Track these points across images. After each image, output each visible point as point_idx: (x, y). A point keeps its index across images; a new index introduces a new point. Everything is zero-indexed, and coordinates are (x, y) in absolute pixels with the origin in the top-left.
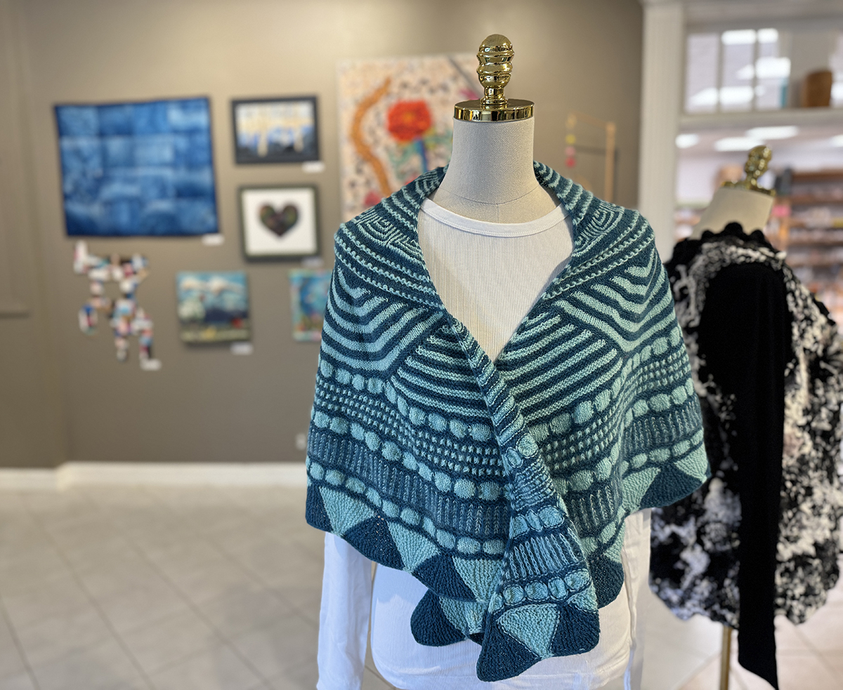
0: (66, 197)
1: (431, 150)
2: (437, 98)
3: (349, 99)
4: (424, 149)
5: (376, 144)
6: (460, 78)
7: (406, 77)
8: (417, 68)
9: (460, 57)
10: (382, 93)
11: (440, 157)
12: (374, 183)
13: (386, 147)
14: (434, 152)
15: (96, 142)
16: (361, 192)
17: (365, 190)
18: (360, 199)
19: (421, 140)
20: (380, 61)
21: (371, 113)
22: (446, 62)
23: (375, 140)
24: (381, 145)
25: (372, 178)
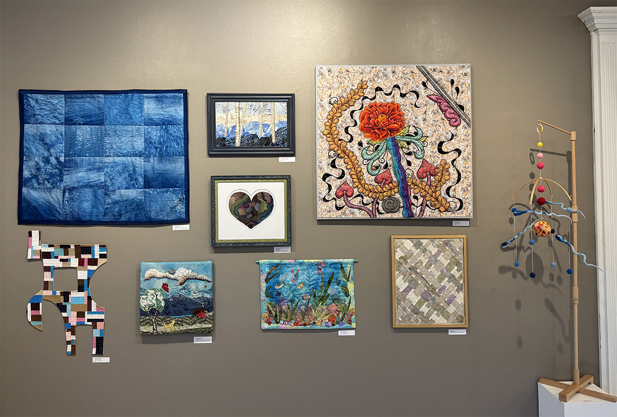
0: (22, 182)
1: (402, 148)
2: (408, 102)
3: (326, 100)
4: (396, 147)
5: (350, 141)
6: (429, 85)
7: (380, 83)
8: (390, 75)
9: (429, 67)
10: (357, 97)
11: (410, 154)
12: (347, 176)
13: (360, 144)
14: (406, 151)
15: (62, 128)
16: (336, 184)
17: (339, 182)
18: (334, 190)
19: (394, 140)
20: (357, 68)
21: (347, 114)
22: (416, 71)
23: (349, 137)
24: (355, 143)
25: (346, 171)
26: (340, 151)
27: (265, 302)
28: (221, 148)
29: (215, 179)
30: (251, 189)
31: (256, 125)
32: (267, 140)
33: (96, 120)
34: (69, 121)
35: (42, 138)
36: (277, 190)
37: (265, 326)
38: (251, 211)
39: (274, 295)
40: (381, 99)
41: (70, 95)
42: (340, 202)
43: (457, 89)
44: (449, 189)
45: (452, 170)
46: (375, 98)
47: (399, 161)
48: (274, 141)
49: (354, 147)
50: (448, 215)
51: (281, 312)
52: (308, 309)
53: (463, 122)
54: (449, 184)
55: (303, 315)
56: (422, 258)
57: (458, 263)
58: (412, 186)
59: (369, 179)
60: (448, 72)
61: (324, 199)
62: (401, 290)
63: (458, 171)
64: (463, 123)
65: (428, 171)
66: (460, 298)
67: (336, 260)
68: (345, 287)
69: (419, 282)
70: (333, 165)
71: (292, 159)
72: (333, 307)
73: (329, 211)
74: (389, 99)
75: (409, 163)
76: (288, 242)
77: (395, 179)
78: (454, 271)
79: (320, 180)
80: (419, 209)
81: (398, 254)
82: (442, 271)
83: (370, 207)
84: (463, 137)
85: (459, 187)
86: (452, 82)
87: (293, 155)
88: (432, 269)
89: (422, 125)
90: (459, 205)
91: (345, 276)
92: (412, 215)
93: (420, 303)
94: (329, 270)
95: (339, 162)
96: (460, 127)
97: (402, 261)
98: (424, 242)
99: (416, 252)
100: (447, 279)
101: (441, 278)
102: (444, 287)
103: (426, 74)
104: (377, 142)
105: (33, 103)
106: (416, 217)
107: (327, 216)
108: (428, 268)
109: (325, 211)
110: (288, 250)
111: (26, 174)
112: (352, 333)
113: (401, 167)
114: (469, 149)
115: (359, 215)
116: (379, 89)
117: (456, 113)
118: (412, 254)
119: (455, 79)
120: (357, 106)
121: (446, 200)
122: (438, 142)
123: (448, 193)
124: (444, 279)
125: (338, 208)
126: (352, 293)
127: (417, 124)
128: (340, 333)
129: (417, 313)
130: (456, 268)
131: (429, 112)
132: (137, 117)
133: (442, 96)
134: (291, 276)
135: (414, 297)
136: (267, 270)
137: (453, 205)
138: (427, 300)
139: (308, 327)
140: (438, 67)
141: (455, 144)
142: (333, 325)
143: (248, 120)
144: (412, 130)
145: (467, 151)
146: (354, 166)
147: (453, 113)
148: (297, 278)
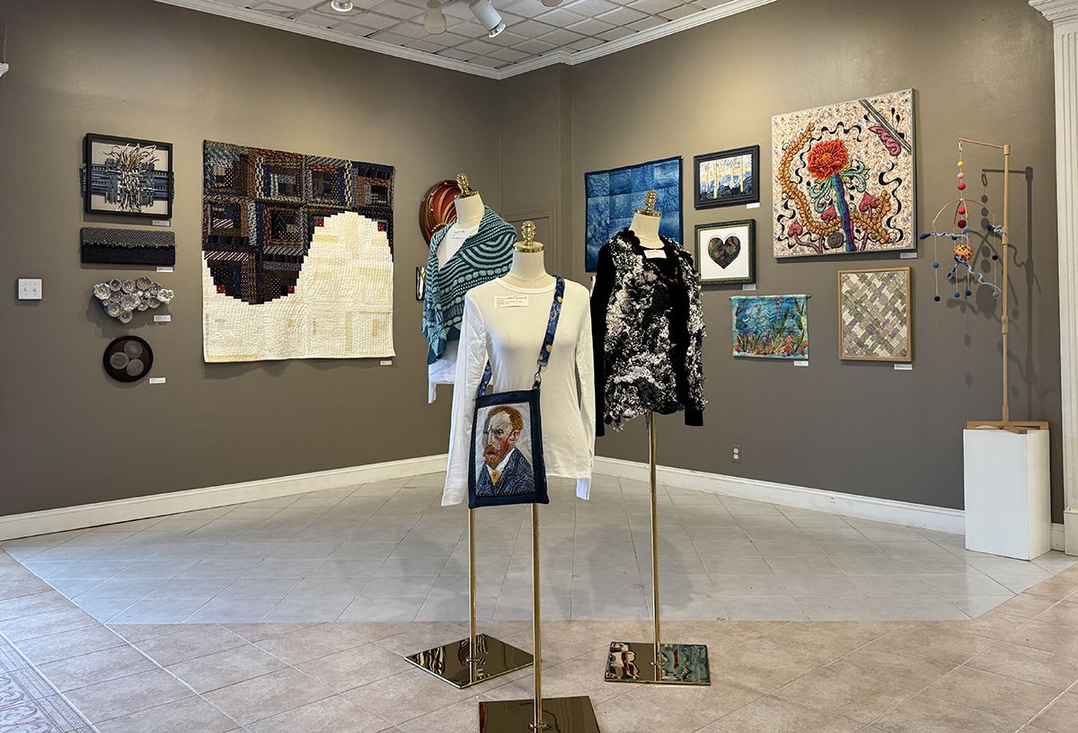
0: (588, 241)
1: (845, 183)
2: (851, 138)
3: (780, 148)
4: (840, 183)
5: (800, 182)
6: (871, 118)
7: (825, 123)
8: (835, 114)
9: (870, 100)
10: (806, 139)
11: (852, 188)
12: (797, 215)
13: (809, 184)
14: (848, 185)
15: (608, 198)
16: (787, 224)
17: (791, 222)
18: (787, 230)
19: (838, 176)
20: (805, 112)
21: (797, 157)
22: (859, 105)
23: (799, 178)
24: (804, 183)
25: (797, 211)
26: (791, 193)
27: (736, 334)
28: (703, 201)
29: (699, 227)
30: (723, 234)
31: (729, 177)
32: (737, 189)
33: (627, 190)
34: (612, 193)
35: (597, 206)
36: (742, 233)
37: (736, 353)
38: (725, 254)
39: (742, 326)
40: (826, 138)
41: (612, 172)
42: (792, 241)
43: (898, 117)
44: (889, 220)
45: (892, 201)
46: (821, 138)
47: (842, 196)
48: (742, 191)
49: (803, 188)
50: (890, 247)
51: (747, 342)
52: (769, 340)
53: (903, 149)
54: (890, 215)
55: (765, 345)
56: (867, 292)
57: (901, 296)
58: (854, 220)
59: (816, 216)
60: (889, 101)
61: (779, 239)
62: (847, 324)
63: (898, 201)
64: (903, 151)
65: (870, 204)
66: (904, 331)
67: (791, 296)
68: (799, 320)
69: (864, 315)
70: (786, 208)
71: (756, 205)
72: (789, 339)
73: (783, 250)
74: (834, 137)
75: (852, 198)
76: (753, 278)
77: (839, 215)
78: (898, 305)
79: (775, 221)
80: (861, 242)
81: (845, 288)
82: (886, 305)
83: (817, 243)
84: (903, 165)
85: (900, 217)
86: (893, 110)
87: (758, 201)
88: (876, 302)
89: (864, 158)
90: (899, 236)
91: (798, 310)
92: (854, 248)
93: (865, 337)
94: (785, 305)
95: (791, 203)
96: (900, 156)
97: (848, 295)
98: (869, 275)
99: (861, 286)
100: (891, 312)
101: (885, 312)
102: (888, 321)
103: (867, 106)
104: (824, 180)
105: (592, 181)
106: (858, 251)
107: (781, 254)
108: (872, 302)
109: (780, 249)
110: (753, 288)
111: (589, 234)
112: (805, 364)
113: (844, 202)
114: (910, 178)
115: (808, 251)
116: (825, 129)
117: (896, 142)
118: (858, 288)
119: (896, 108)
120: (806, 148)
121: (886, 231)
122: (879, 174)
123: (888, 224)
124: (888, 312)
125: (790, 247)
126: (805, 327)
127: (859, 158)
128: (796, 363)
129: (862, 347)
130: (900, 301)
131: (871, 144)
132: (650, 184)
133: (882, 126)
134: (755, 310)
135: (859, 331)
136: (737, 305)
137: (892, 236)
138: (871, 334)
139: (768, 356)
140: (879, 98)
141: (896, 173)
142: (788, 355)
143: (723, 174)
144: (855, 164)
145: (908, 179)
146: (803, 206)
147: (893, 142)
148: (760, 312)
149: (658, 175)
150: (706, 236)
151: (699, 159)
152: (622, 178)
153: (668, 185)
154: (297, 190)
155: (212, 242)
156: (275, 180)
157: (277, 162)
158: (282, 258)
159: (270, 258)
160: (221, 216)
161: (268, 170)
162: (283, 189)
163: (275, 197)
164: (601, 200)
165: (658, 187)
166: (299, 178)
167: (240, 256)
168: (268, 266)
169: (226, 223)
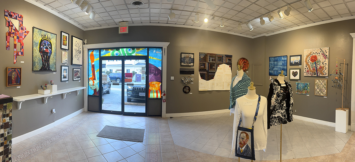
0: (269, 70)
2: (318, 55)
3: (306, 55)
4: (316, 63)
6: (321, 52)
8: (315, 50)
9: (322, 48)
17: (307, 70)
20: (310, 50)
21: (308, 58)
22: (319, 49)
26: (307, 64)
28: (291, 64)
29: (290, 69)
30: (295, 71)
31: (296, 60)
32: (297, 63)
33: (277, 61)
34: (274, 61)
36: (298, 71)
37: (296, 93)
38: (295, 74)
39: (297, 88)
40: (314, 55)
41: (274, 57)
42: (307, 73)
43: (326, 52)
45: (325, 67)
47: (316, 66)
49: (309, 63)
50: (324, 76)
51: (298, 91)
52: (302, 91)
54: (324, 70)
56: (320, 83)
57: (325, 85)
58: (318, 70)
59: (311, 69)
61: (305, 72)
62: (316, 89)
64: (327, 58)
65: (321, 68)
66: (326, 91)
67: (307, 83)
68: (308, 88)
69: (319, 88)
72: (306, 91)
75: (318, 66)
76: (300, 79)
77: (315, 69)
79: (304, 69)
81: (316, 82)
84: (327, 61)
85: (326, 70)
87: (301, 65)
89: (320, 59)
91: (308, 86)
92: (318, 75)
94: (306, 85)
95: (307, 66)
97: (316, 84)
98: (320, 80)
100: (323, 87)
102: (323, 89)
103: (321, 50)
104: (313, 62)
105: (271, 59)
107: (305, 76)
108: (321, 85)
109: (305, 74)
110: (300, 81)
112: (309, 96)
115: (310, 75)
116: (313, 53)
118: (318, 83)
119: (326, 50)
120: (310, 56)
122: (323, 62)
123: (324, 72)
128: (307, 95)
129: (318, 93)
131: (321, 57)
132: (281, 60)
133: (323, 54)
135: (318, 90)
136: (297, 84)
137: (324, 74)
138: (320, 91)
139: (302, 94)
140: (323, 48)
141: (325, 63)
145: (327, 64)
146: (309, 67)
147: (325, 57)
148: (301, 86)
149: (283, 58)
150: (292, 71)
151: (291, 56)
152: (276, 59)
153: (285, 61)
154: (215, 60)
155: (200, 70)
156: (211, 58)
157: (212, 55)
158: (212, 72)
159: (210, 72)
160: (202, 65)
161: (210, 57)
162: (212, 60)
163: (211, 62)
164: (272, 62)
165: (283, 61)
166: (215, 58)
167: (205, 72)
168: (209, 74)
169: (203, 67)
